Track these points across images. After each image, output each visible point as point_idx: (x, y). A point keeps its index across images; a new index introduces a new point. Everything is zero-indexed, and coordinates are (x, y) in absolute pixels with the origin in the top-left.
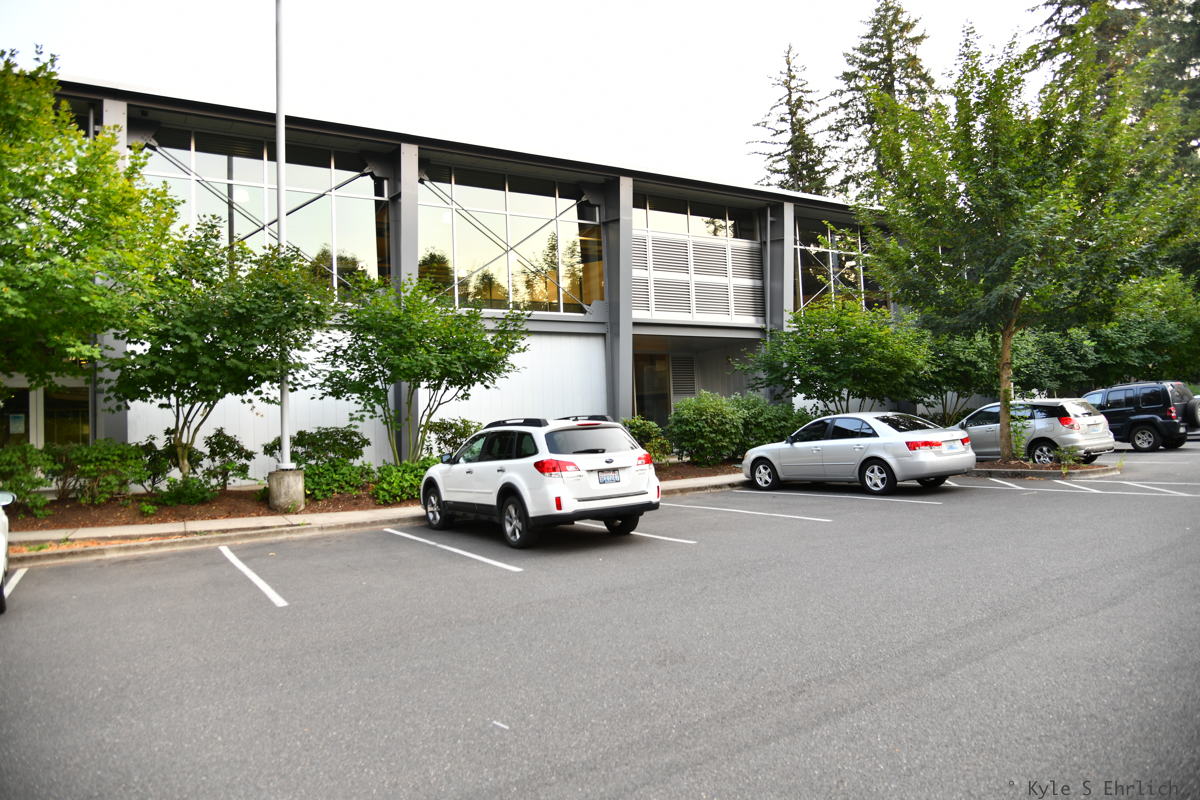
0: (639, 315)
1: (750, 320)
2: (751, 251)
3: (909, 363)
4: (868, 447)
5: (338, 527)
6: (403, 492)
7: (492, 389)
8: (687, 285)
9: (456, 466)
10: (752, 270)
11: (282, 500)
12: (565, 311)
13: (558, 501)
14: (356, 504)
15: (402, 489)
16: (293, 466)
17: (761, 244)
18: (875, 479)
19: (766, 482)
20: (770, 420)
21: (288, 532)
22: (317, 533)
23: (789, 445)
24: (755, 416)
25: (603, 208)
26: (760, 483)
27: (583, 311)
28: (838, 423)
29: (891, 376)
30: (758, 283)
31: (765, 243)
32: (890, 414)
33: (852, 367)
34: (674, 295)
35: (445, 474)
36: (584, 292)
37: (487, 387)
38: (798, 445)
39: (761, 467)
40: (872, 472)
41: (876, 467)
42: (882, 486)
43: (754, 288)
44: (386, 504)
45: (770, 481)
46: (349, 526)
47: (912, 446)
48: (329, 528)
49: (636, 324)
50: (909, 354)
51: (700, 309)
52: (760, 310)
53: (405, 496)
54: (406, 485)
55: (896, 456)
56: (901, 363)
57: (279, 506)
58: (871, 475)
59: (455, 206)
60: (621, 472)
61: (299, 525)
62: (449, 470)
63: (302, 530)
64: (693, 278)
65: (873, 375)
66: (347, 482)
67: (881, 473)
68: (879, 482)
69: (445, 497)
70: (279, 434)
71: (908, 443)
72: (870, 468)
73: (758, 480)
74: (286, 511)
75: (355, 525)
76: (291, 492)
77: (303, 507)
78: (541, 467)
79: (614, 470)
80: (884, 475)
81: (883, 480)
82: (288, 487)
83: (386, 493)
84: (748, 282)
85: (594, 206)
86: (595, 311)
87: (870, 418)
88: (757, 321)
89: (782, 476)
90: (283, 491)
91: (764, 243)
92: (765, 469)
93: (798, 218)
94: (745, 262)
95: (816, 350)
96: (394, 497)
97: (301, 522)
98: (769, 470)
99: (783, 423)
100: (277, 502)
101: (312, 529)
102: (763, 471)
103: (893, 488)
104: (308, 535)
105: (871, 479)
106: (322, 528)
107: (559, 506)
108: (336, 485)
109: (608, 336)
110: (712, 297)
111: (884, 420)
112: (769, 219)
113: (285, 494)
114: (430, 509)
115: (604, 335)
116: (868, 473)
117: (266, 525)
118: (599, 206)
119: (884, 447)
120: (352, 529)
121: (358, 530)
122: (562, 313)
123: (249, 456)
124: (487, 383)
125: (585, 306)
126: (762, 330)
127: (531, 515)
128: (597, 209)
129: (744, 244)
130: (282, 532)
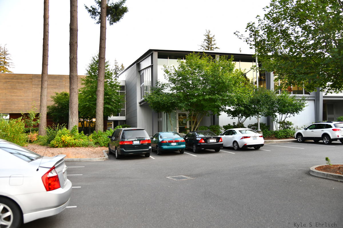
5: (279, 142)
12: (305, 94)
13: (338, 136)
16: (260, 130)
22: (276, 143)
27: (309, 94)
37: (298, 114)
46: (281, 142)
49: (324, 97)
62: (305, 131)
69: (304, 136)
78: (333, 130)
83: (279, 137)
86: (312, 94)
104: (274, 143)
115: (314, 100)
127: (332, 138)
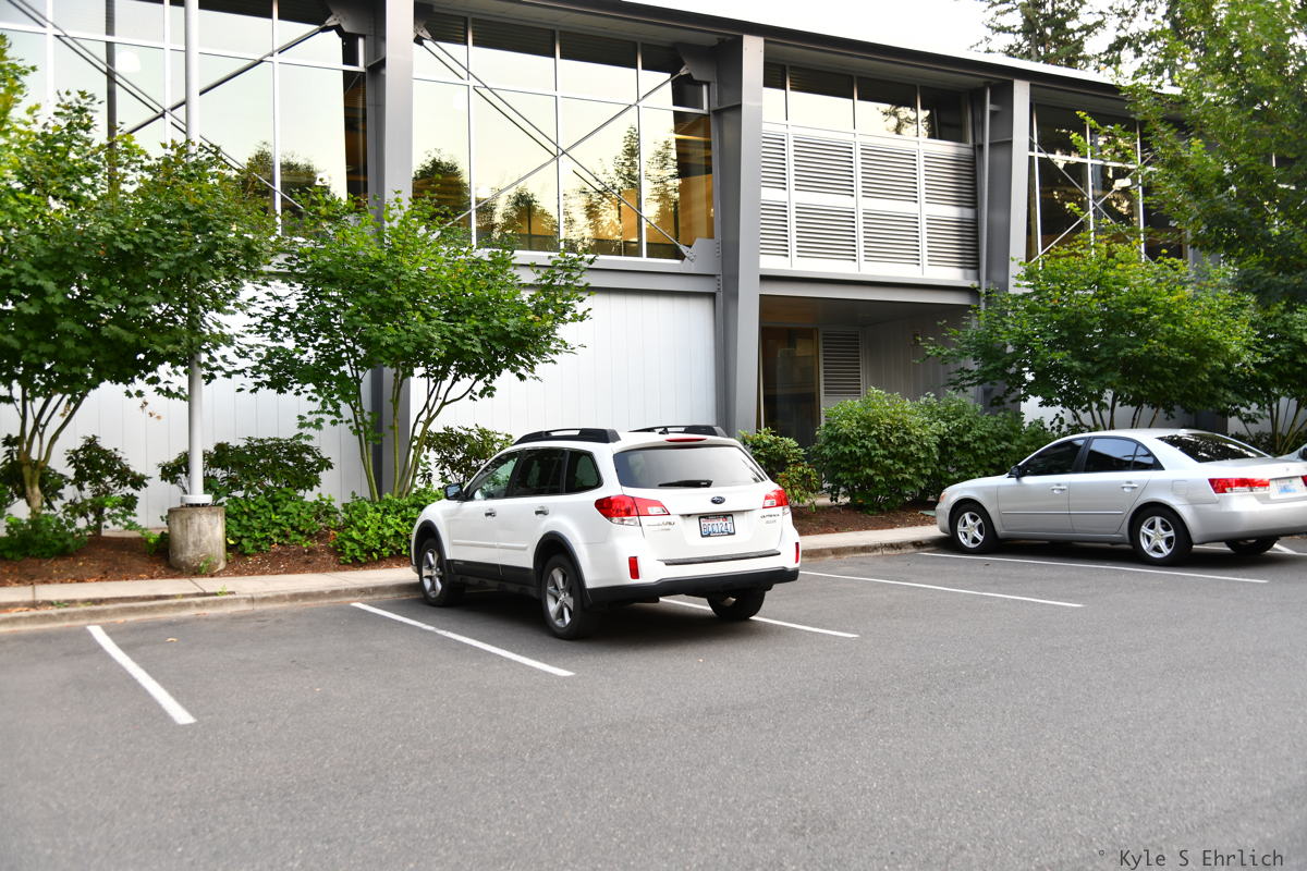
0: (772, 264)
1: (953, 275)
2: (958, 161)
3: (1218, 348)
4: (1146, 486)
5: (279, 598)
6: (383, 545)
7: (529, 380)
8: (851, 214)
9: (468, 505)
10: (959, 191)
11: (189, 554)
12: (648, 256)
13: (633, 562)
14: (307, 562)
15: (382, 539)
16: (208, 499)
17: (974, 149)
18: (1155, 538)
19: (975, 540)
20: (982, 439)
21: (198, 605)
22: (244, 607)
23: (1013, 481)
24: (958, 432)
25: (715, 87)
26: (964, 542)
27: (679, 255)
28: (1096, 447)
29: (1186, 369)
30: (968, 213)
31: (981, 147)
32: (1183, 433)
33: (1121, 354)
34: (828, 232)
35: (451, 517)
36: (680, 225)
37: (522, 377)
38: (1027, 480)
39: (967, 515)
40: (1152, 527)
41: (1158, 520)
42: (1166, 551)
43: (961, 222)
44: (356, 564)
45: (981, 538)
46: (295, 597)
47: (1220, 485)
48: (264, 600)
49: (765, 278)
50: (1216, 335)
51: (869, 257)
52: (971, 260)
53: (386, 552)
54: (388, 532)
55: (1192, 502)
56: (1203, 349)
57: (185, 563)
58: (1150, 532)
59: (473, 81)
60: (737, 519)
61: (216, 594)
62: (458, 511)
63: (221, 603)
64: (862, 204)
65: (1156, 368)
66: (293, 528)
67: (1167, 529)
68: (1162, 545)
69: (450, 554)
70: (185, 448)
71: (1212, 481)
72: (1148, 521)
73: (961, 537)
74: (196, 572)
75: (305, 596)
76: (204, 541)
77: (222, 565)
78: (606, 507)
79: (726, 515)
80: (1171, 533)
81: (1169, 541)
82: (200, 532)
83: (355, 546)
84: (952, 212)
85: (700, 83)
86: (700, 255)
87: (1151, 439)
88: (965, 277)
89: (1000, 530)
90: (191, 539)
91: (978, 148)
92: (974, 518)
93: (1035, 106)
94: (946, 177)
95: (1062, 325)
96: (369, 552)
97: (217, 591)
98: (980, 521)
99: (1004, 444)
100: (181, 557)
101: (237, 601)
102: (969, 521)
103: (1186, 554)
104: (229, 610)
105: (1149, 539)
106: (252, 600)
107: (635, 573)
108: (276, 531)
109: (720, 296)
110: (893, 236)
111: (1173, 441)
112: (989, 107)
113: (195, 544)
114: (426, 572)
115: (712, 296)
116: (1144, 529)
117: (164, 593)
118: (708, 84)
119: (1173, 487)
120: (300, 603)
121: (310, 603)
122: (644, 259)
123: (139, 482)
124: (522, 370)
125: (683, 249)
126: (972, 292)
127: (589, 585)
128: (705, 88)
129: (946, 148)
130: (188, 605)
